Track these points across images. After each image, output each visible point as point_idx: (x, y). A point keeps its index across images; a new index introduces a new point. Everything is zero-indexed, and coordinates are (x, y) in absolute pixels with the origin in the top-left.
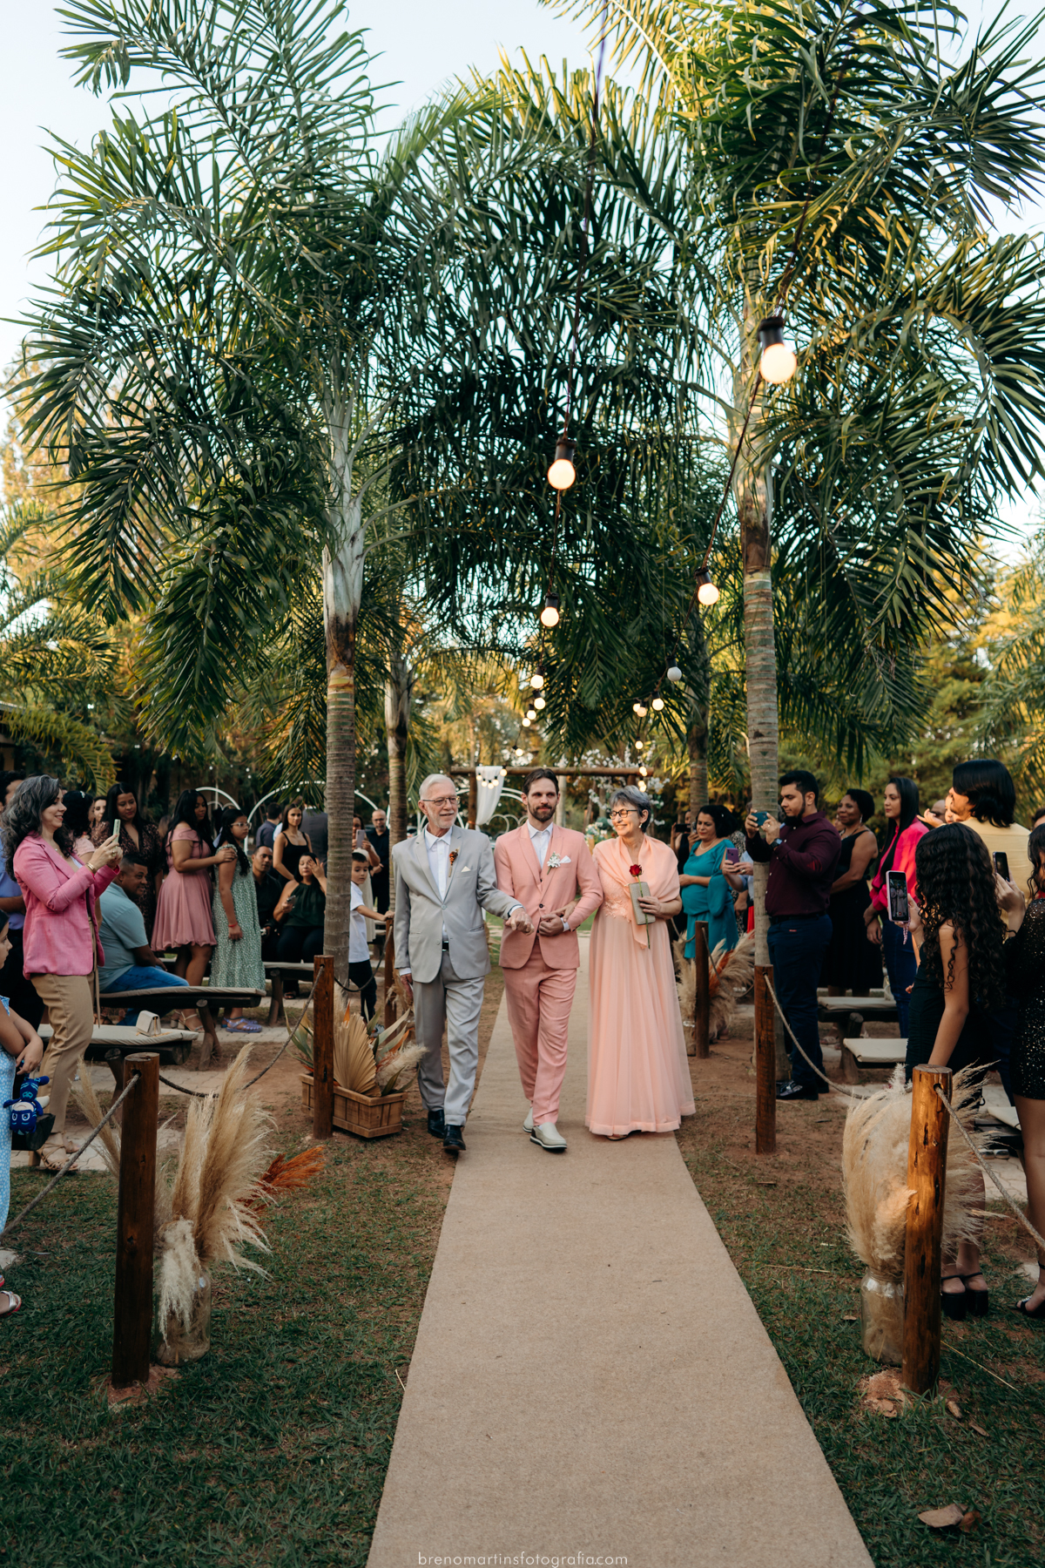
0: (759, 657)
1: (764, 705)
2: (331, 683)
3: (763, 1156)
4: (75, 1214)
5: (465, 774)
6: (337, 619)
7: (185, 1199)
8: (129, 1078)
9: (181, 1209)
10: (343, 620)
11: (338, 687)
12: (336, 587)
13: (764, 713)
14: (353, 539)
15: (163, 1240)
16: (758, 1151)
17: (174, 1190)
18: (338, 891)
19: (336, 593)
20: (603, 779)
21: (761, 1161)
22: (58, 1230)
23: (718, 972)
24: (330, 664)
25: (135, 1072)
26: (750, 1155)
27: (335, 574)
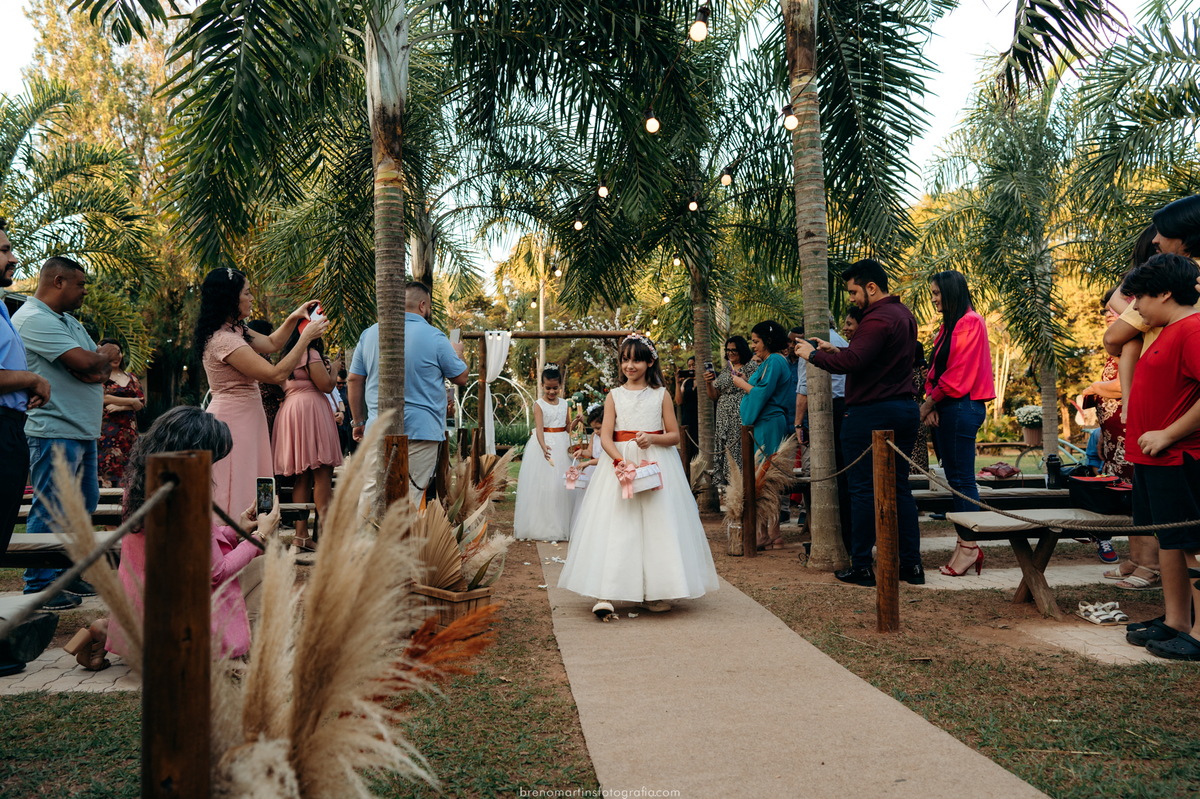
0: (809, 158)
1: (815, 205)
2: (379, 177)
3: (886, 635)
4: (93, 746)
5: (476, 337)
6: (383, 109)
7: (265, 705)
8: (155, 488)
9: (258, 722)
10: (390, 111)
11: (386, 181)
12: (382, 75)
13: (814, 212)
14: (398, 28)
15: (229, 778)
16: (881, 629)
17: (245, 689)
18: (391, 394)
19: (382, 81)
20: (596, 341)
21: (889, 638)
22: (66, 770)
23: (763, 474)
24: (376, 157)
25: (166, 478)
26: (870, 633)
27: (380, 61)
